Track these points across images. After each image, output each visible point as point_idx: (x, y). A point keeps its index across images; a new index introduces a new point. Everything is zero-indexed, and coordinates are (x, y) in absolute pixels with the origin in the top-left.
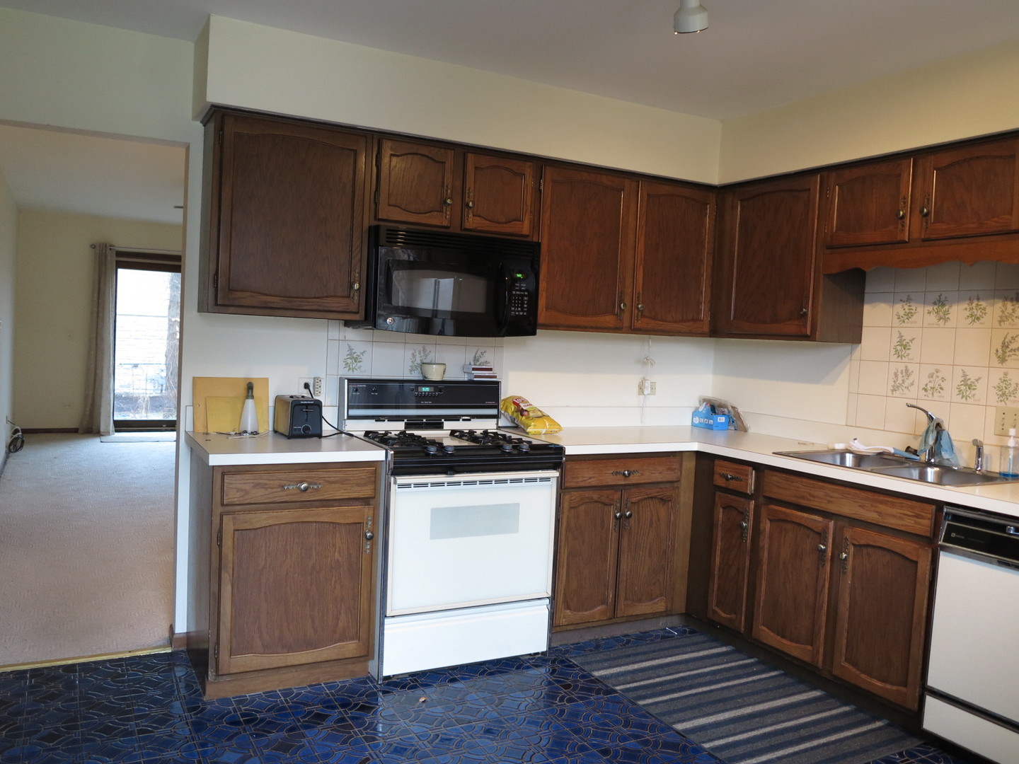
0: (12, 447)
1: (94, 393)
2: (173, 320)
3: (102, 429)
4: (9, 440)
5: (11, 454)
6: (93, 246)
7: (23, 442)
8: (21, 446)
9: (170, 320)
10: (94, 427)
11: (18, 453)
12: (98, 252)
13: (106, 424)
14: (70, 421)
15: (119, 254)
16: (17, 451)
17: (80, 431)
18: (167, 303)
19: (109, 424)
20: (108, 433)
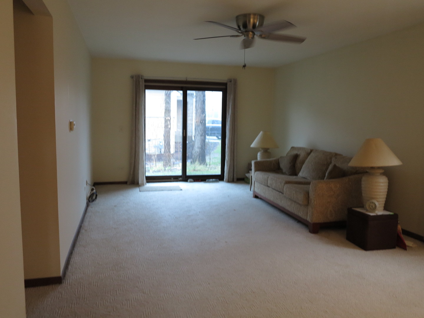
0: (90, 199)
1: (135, 162)
2: (167, 118)
3: (140, 182)
4: (89, 195)
5: (90, 204)
6: (132, 77)
7: (96, 196)
8: (96, 198)
9: (165, 119)
10: (135, 181)
11: (94, 203)
12: (135, 80)
13: (142, 179)
14: (123, 178)
15: (146, 81)
16: (93, 201)
17: (128, 183)
18: (164, 111)
19: (143, 180)
20: (143, 185)
